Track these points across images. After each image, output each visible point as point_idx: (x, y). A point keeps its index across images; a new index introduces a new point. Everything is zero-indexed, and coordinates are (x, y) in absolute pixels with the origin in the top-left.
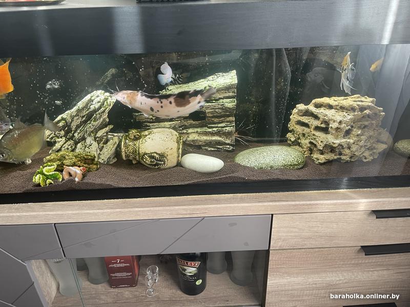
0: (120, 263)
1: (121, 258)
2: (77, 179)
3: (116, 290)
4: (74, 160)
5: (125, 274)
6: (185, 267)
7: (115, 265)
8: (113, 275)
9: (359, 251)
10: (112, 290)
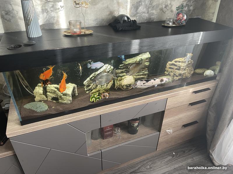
0: (109, 128)
1: (109, 126)
2: (107, 97)
3: (106, 140)
4: (104, 91)
5: (110, 132)
6: (134, 124)
7: (107, 130)
8: (105, 134)
9: (189, 105)
10: (104, 140)
